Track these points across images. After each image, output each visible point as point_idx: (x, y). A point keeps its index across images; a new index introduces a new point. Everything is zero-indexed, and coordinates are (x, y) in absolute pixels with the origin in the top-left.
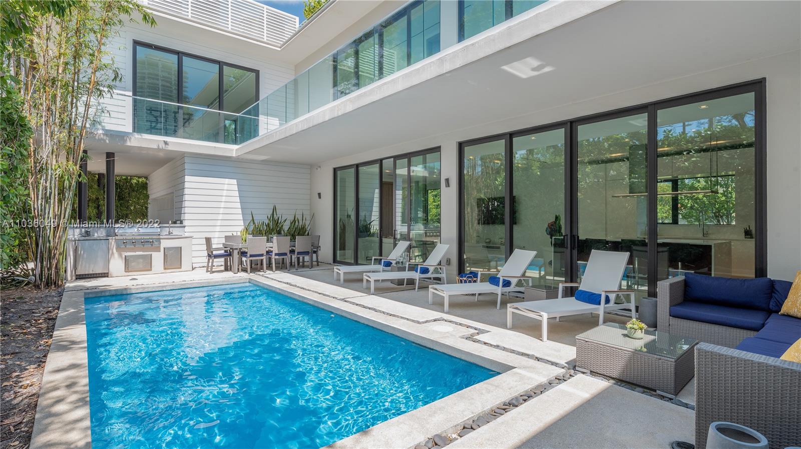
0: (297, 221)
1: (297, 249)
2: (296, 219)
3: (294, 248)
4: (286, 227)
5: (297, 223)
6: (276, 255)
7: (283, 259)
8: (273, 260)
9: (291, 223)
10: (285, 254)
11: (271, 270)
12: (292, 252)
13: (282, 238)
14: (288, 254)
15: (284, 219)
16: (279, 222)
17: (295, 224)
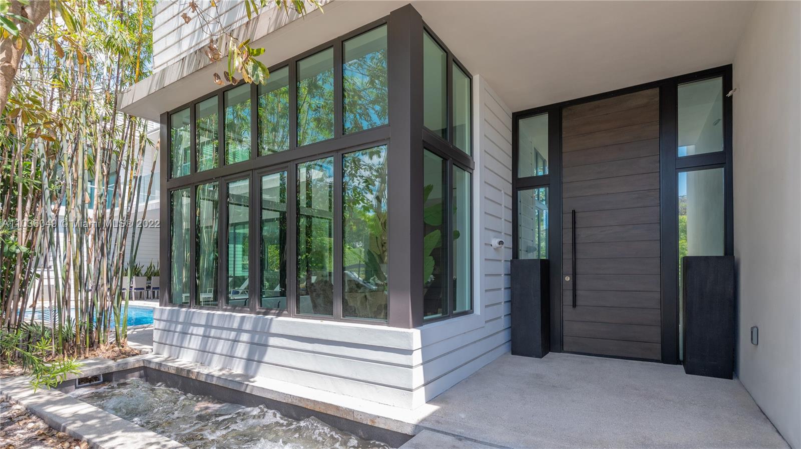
0: (153, 267)
1: (152, 286)
2: (152, 265)
3: (150, 285)
4: (143, 271)
5: (153, 269)
6: (135, 289)
7: (141, 292)
8: (133, 293)
9: (148, 269)
10: (143, 289)
11: (132, 300)
12: (149, 287)
13: (140, 278)
14: (145, 289)
15: (141, 265)
16: (137, 267)
17: (151, 269)
